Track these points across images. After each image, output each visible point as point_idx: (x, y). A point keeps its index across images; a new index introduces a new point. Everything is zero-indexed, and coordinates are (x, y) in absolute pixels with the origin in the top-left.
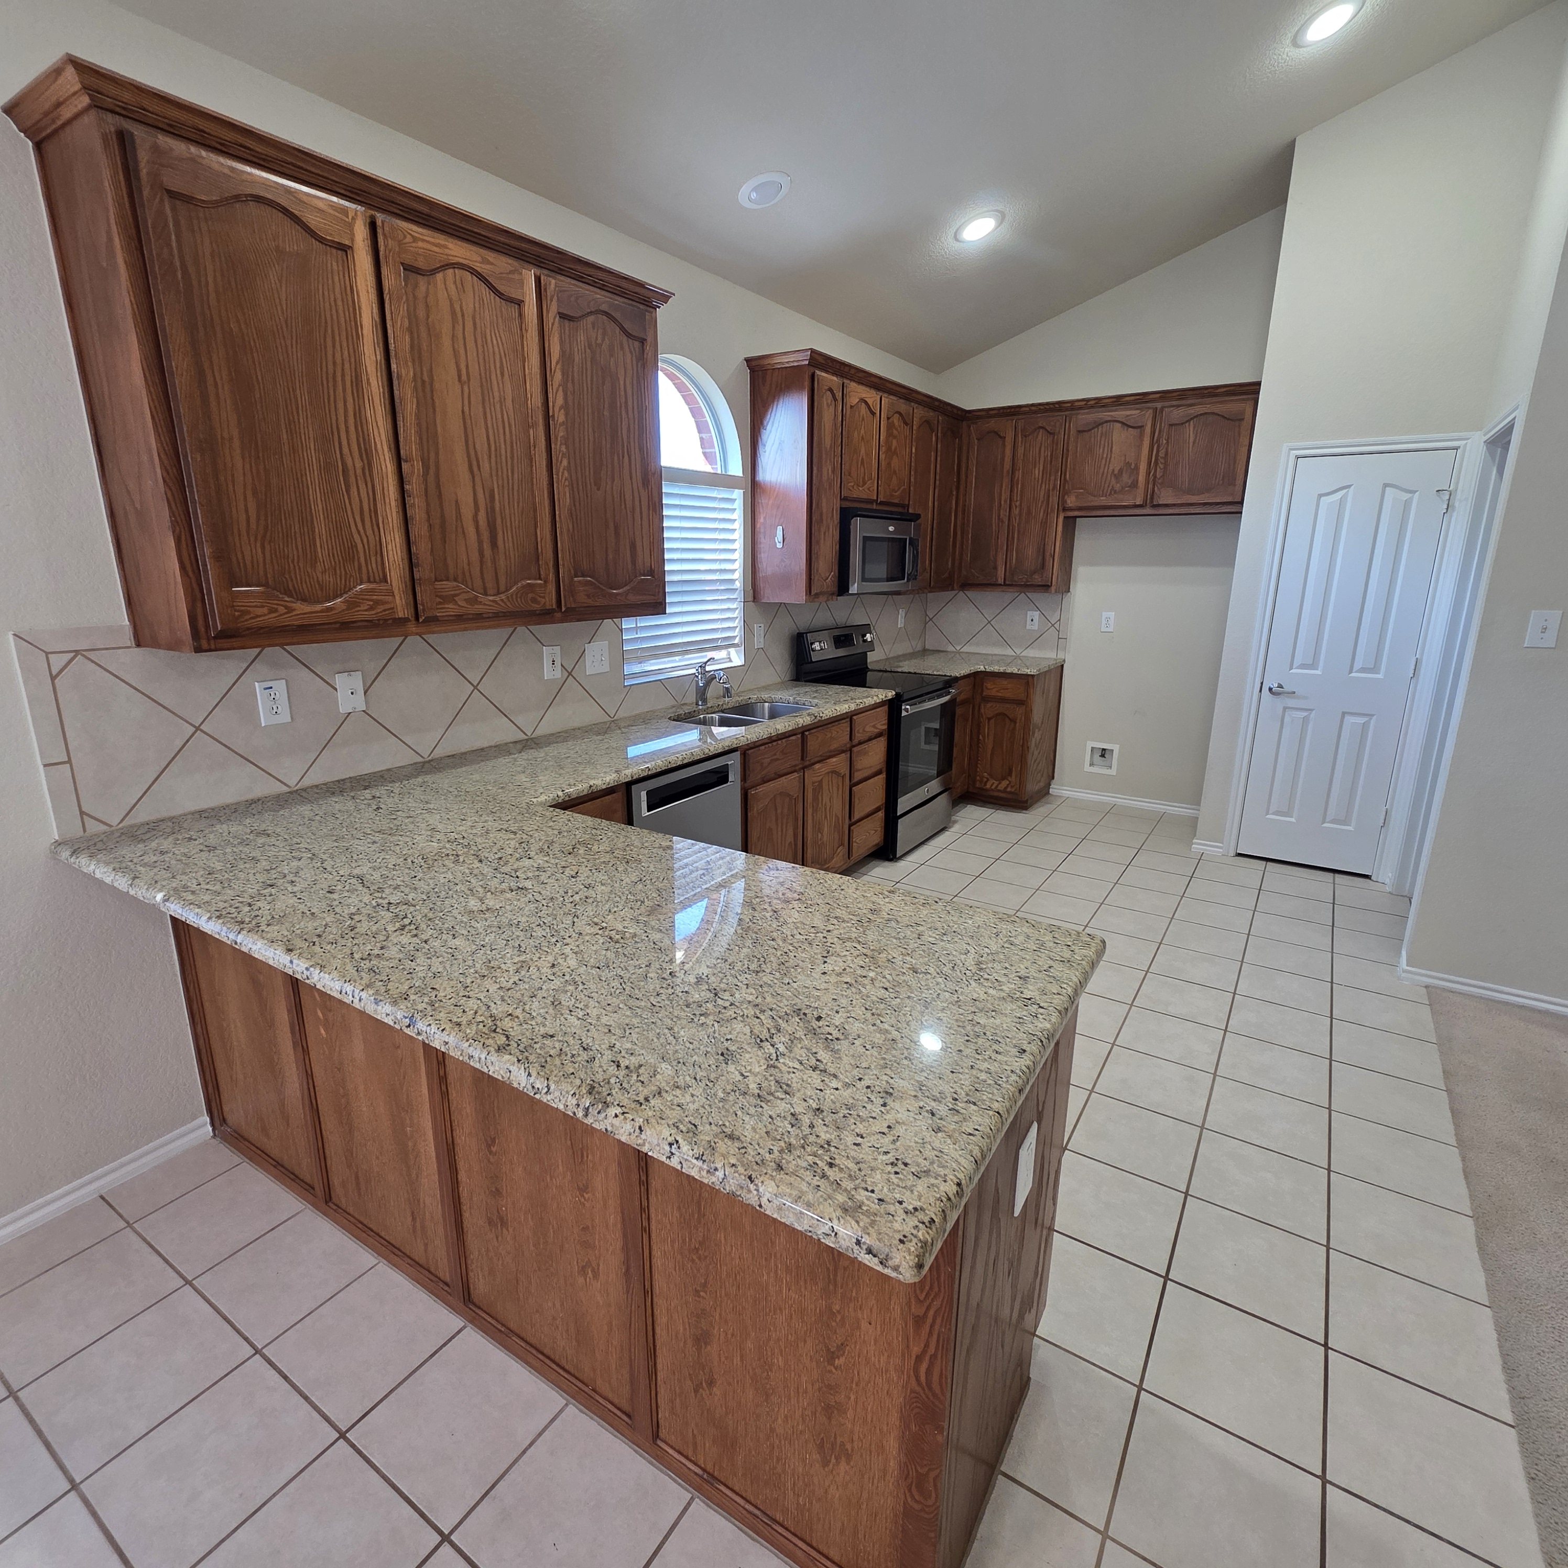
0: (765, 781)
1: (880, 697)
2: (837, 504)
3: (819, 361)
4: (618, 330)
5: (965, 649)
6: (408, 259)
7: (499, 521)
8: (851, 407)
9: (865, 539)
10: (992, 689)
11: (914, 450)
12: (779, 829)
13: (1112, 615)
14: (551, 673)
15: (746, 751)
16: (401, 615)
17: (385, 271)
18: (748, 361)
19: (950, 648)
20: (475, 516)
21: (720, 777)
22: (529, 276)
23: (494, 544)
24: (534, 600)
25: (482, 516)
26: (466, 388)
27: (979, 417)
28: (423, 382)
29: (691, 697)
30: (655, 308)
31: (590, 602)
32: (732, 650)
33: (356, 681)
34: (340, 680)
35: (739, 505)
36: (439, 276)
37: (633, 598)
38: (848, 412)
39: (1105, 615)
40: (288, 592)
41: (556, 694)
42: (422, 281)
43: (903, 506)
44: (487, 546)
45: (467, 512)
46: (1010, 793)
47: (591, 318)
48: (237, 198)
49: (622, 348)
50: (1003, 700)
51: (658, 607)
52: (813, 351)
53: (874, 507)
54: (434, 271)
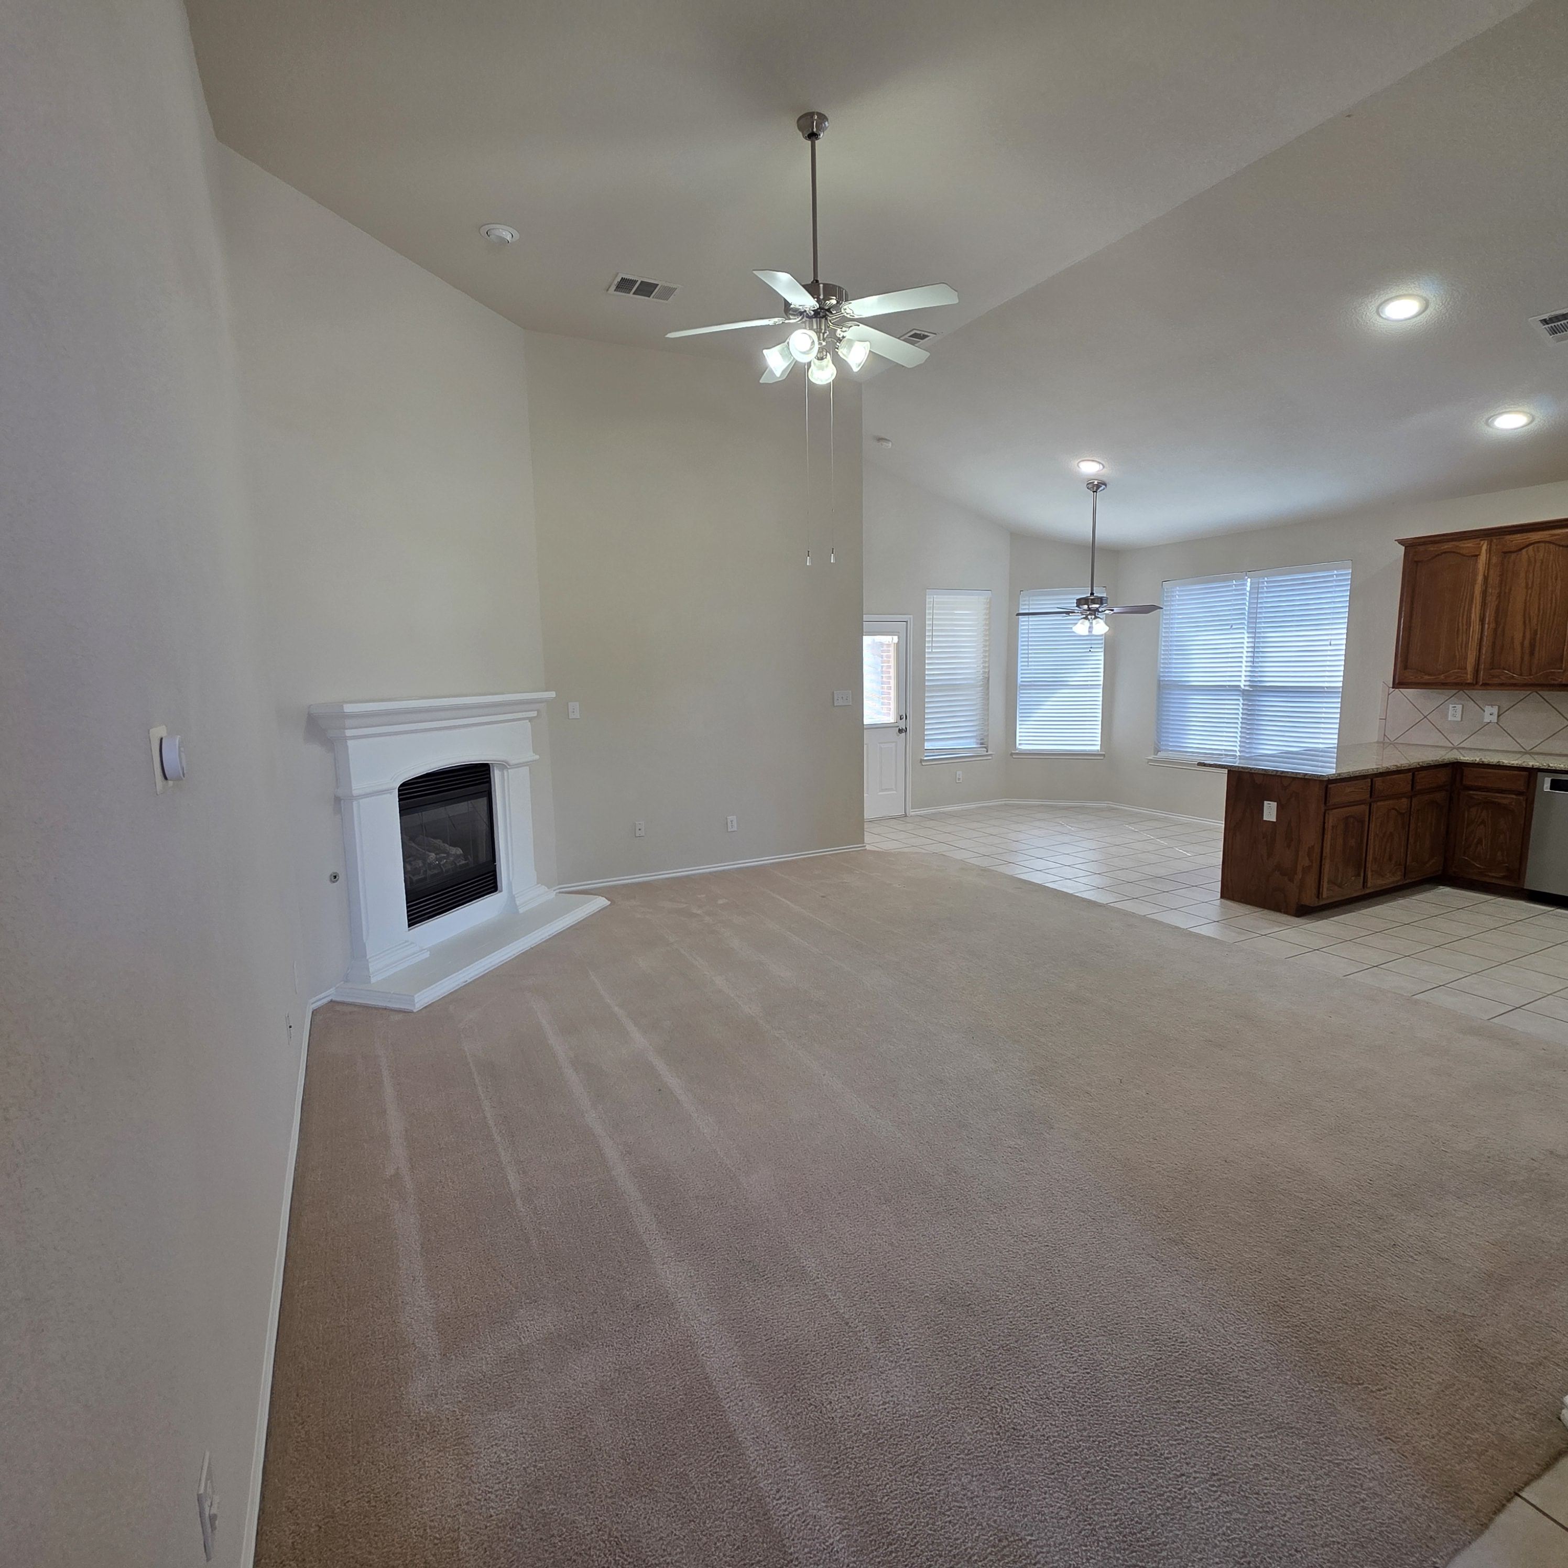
6: (1505, 550)
7: (1537, 644)
16: (1469, 681)
17: (1493, 557)
20: (1522, 644)
23: (1532, 653)
25: (1527, 643)
26: (1530, 591)
28: (1505, 593)
33: (1495, 710)
34: (1488, 709)
36: (1524, 551)
42: (1513, 556)
44: (1527, 655)
45: (1518, 641)
48: (1438, 555)
54: (1521, 549)
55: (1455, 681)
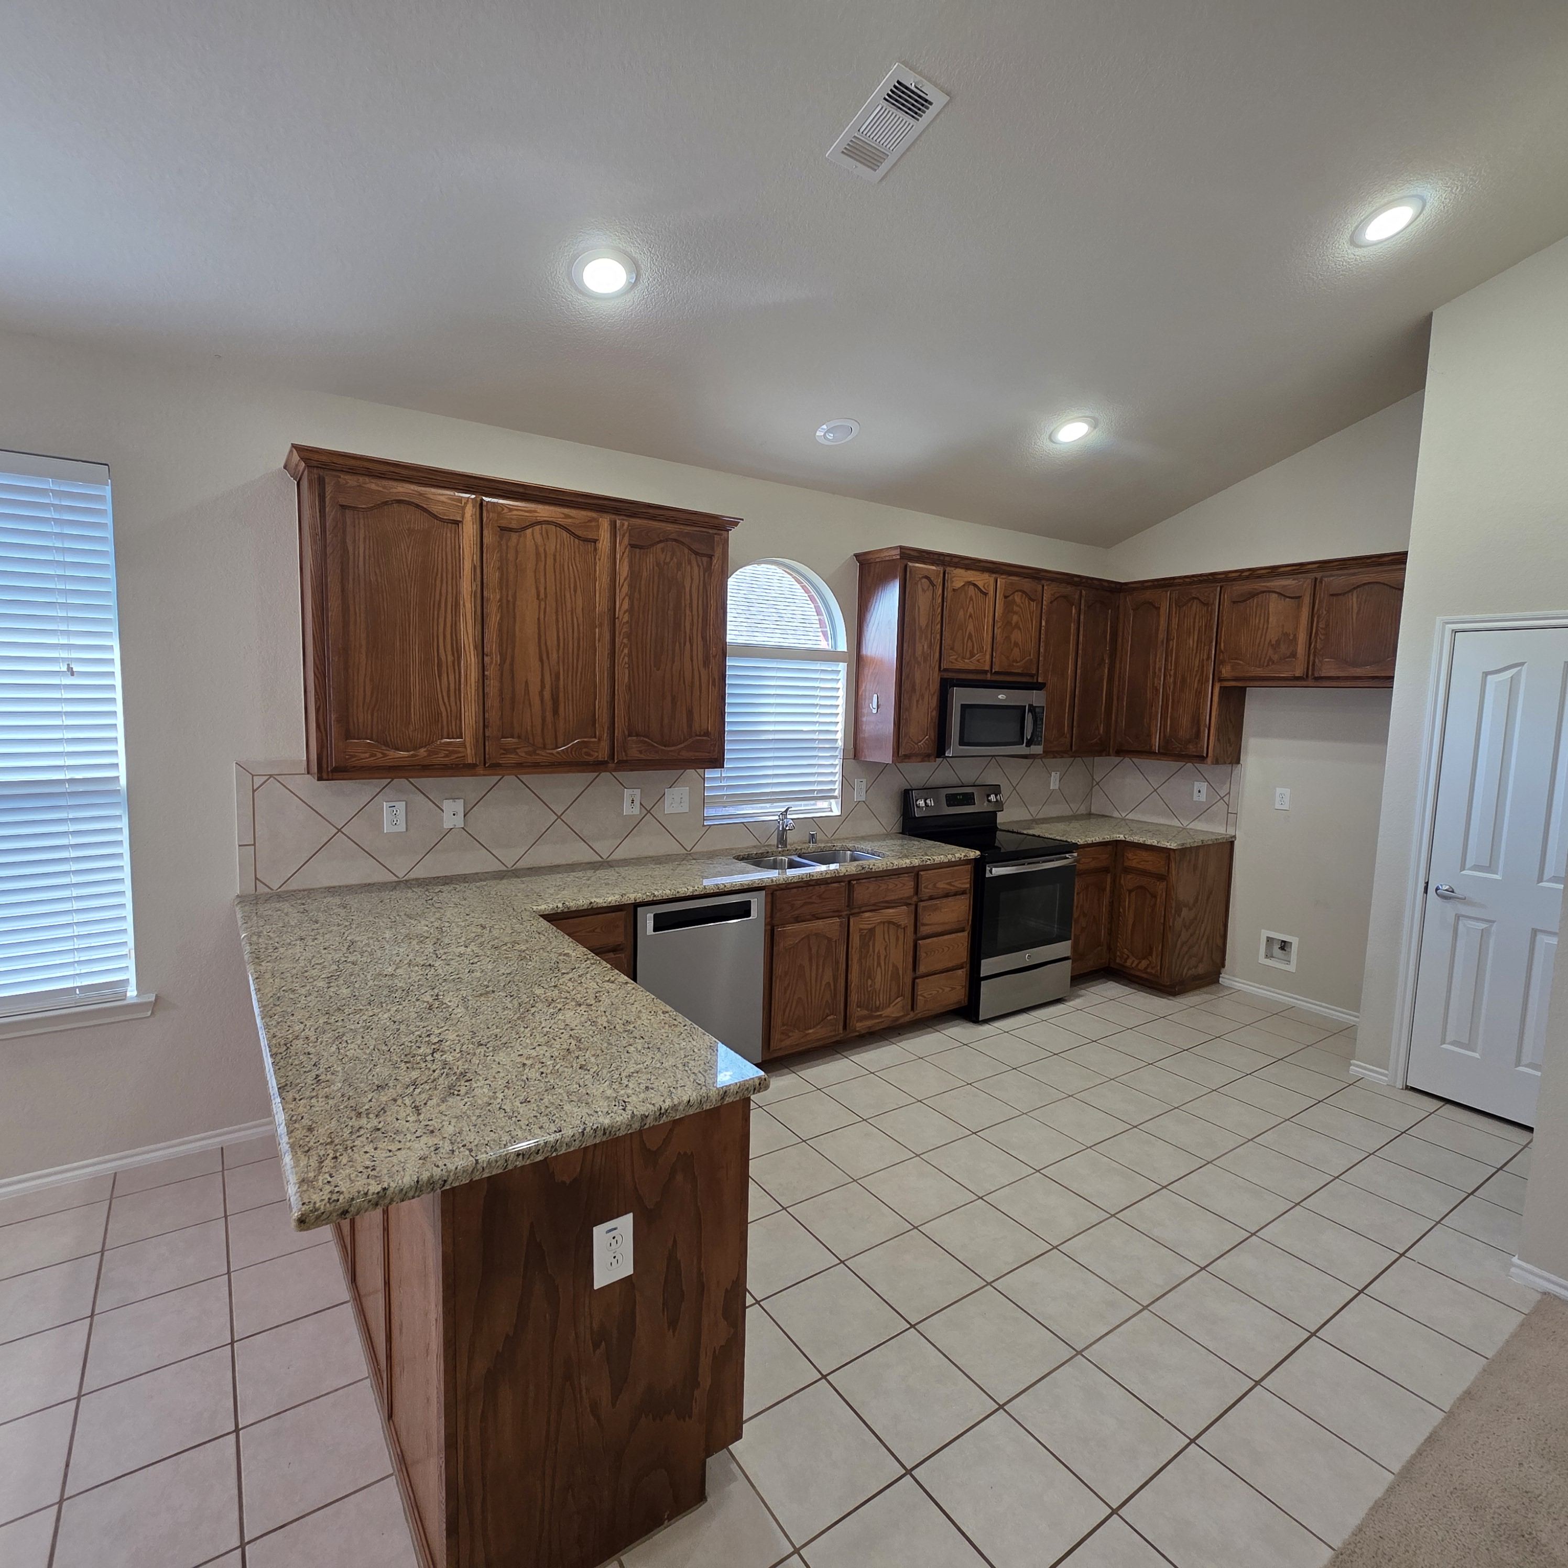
0: (797, 920)
1: (957, 855)
2: (936, 677)
3: (909, 555)
4: (686, 551)
5: (1130, 817)
6: (504, 523)
7: (561, 695)
8: (954, 590)
9: (964, 707)
10: (1134, 860)
11: (1043, 623)
12: (814, 967)
13: (1287, 791)
14: (630, 809)
15: (773, 892)
16: (470, 761)
17: (485, 532)
18: (856, 556)
19: (1116, 814)
20: (541, 692)
21: (743, 910)
22: (605, 522)
23: (556, 712)
24: (588, 754)
25: (547, 694)
26: (543, 603)
27: (1134, 589)
28: (508, 601)
29: (774, 841)
30: (728, 531)
31: (643, 757)
32: (833, 801)
33: (459, 806)
34: (448, 805)
35: (843, 676)
36: (529, 531)
37: (685, 754)
38: (949, 594)
39: (1279, 790)
40: (386, 744)
41: (633, 828)
42: (514, 536)
43: (1032, 676)
44: (549, 715)
45: (534, 689)
46: (1151, 974)
47: (661, 545)
48: (386, 503)
49: (690, 563)
50: (1144, 873)
51: (717, 762)
52: (901, 548)
53: (989, 677)
54: (525, 528)
55: (446, 760)
